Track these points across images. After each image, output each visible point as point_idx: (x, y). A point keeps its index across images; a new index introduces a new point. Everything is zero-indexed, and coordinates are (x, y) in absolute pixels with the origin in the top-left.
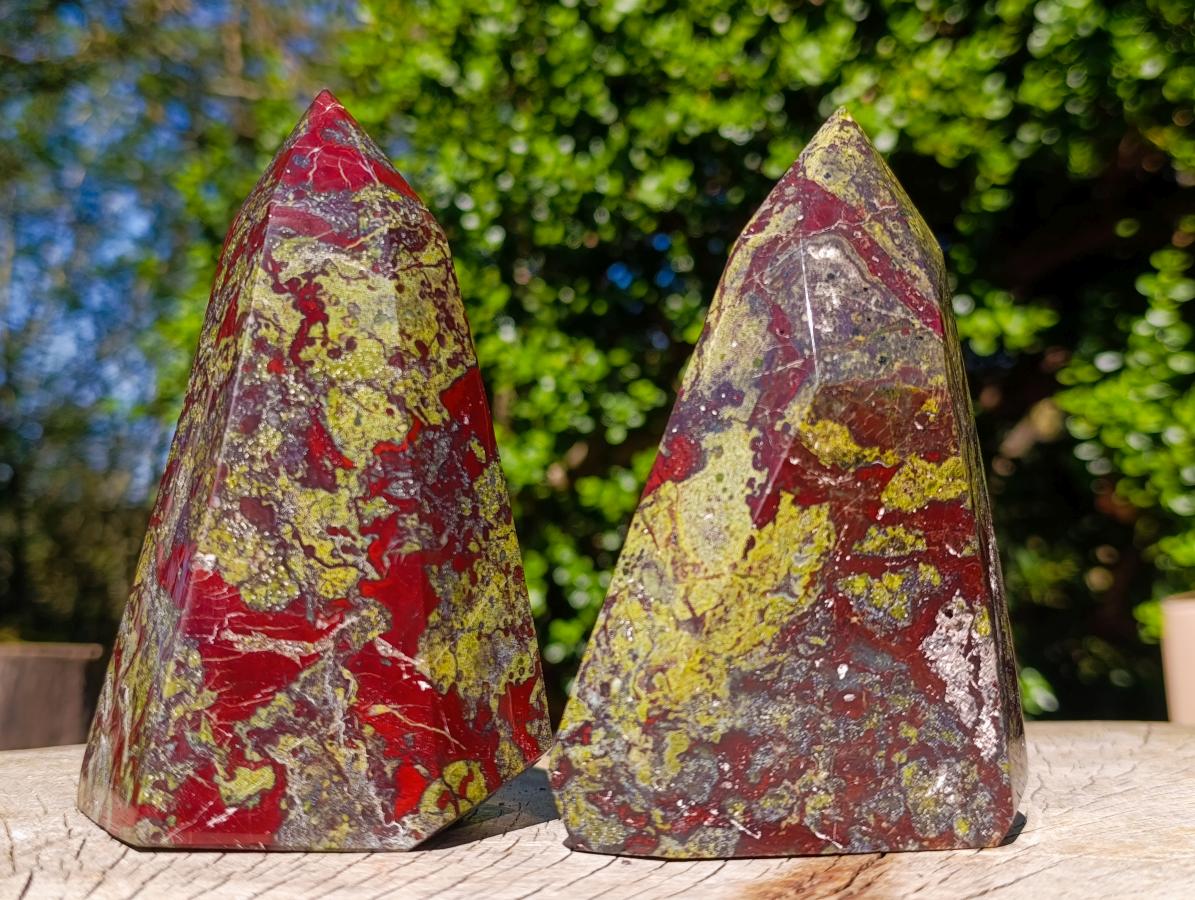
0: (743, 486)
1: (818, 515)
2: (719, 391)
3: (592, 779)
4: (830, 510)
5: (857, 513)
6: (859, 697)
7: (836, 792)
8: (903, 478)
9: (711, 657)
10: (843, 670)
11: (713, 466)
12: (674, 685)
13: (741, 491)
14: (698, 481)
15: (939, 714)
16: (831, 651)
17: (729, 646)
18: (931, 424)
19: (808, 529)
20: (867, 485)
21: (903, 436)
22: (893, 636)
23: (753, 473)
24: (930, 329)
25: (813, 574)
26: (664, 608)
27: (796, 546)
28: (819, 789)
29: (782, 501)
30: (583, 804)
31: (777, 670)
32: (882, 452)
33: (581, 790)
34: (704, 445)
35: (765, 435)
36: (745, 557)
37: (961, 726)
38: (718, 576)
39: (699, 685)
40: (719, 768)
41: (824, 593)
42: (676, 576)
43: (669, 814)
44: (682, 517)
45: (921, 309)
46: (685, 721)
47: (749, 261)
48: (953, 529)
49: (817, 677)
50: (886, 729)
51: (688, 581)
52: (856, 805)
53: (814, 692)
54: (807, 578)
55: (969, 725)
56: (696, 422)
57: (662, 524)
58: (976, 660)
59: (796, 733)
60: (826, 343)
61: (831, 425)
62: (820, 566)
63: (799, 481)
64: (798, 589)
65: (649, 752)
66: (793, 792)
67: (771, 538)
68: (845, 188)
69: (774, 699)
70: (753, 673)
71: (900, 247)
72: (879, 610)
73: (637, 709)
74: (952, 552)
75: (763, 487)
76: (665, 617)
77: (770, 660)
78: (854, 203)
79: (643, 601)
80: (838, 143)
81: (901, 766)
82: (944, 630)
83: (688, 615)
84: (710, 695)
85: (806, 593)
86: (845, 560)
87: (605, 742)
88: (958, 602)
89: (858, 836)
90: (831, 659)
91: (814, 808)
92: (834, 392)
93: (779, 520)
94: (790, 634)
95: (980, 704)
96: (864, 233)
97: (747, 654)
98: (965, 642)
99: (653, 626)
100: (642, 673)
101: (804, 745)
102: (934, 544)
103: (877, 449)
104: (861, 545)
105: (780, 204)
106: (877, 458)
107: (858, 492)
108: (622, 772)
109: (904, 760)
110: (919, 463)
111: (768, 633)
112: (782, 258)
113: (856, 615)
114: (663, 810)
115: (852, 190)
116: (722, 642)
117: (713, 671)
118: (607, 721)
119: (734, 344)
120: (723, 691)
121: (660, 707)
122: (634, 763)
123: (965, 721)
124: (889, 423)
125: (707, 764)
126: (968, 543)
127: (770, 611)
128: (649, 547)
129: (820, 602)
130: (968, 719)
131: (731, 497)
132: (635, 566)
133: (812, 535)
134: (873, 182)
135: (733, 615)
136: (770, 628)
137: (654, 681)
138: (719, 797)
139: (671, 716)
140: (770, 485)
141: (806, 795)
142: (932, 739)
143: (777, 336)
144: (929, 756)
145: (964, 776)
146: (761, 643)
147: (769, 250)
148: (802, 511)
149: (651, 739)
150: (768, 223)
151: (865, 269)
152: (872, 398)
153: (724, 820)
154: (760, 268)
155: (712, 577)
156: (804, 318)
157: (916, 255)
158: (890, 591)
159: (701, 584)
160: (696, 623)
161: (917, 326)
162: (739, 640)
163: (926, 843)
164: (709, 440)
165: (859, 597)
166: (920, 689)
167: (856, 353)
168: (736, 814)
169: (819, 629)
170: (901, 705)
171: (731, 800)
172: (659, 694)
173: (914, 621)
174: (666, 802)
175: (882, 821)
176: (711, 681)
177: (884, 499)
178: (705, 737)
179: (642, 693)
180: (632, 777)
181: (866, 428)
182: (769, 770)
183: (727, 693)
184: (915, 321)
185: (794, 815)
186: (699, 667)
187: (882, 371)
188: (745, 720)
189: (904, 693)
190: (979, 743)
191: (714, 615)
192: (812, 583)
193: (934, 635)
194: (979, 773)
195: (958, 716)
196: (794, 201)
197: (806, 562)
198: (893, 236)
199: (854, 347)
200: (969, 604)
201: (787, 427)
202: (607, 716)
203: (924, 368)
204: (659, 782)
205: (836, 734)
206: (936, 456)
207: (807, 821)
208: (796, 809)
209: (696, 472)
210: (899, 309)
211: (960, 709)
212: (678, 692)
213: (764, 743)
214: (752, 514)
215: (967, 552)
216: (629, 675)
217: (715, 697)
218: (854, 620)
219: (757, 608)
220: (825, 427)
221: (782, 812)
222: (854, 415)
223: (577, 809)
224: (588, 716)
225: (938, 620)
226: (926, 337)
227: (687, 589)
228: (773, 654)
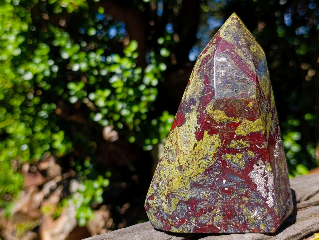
0: (194, 129)
1: (216, 137)
2: (190, 101)
3: (154, 209)
4: (219, 135)
5: (228, 136)
6: (229, 189)
7: (223, 216)
8: (242, 126)
9: (184, 177)
10: (224, 181)
11: (188, 122)
12: (174, 185)
13: (194, 130)
14: (184, 127)
15: (255, 194)
16: (221, 176)
17: (190, 175)
18: (250, 110)
19: (213, 141)
20: (230, 128)
21: (241, 113)
22: (240, 172)
23: (197, 125)
24: (252, 81)
25: (214, 154)
26: (173, 163)
27: (209, 146)
28: (218, 214)
29: (205, 133)
30: (153, 216)
31: (204, 181)
32: (235, 118)
33: (152, 212)
34: (186, 116)
35: (201, 114)
36: (194, 149)
37: (262, 198)
38: (186, 155)
39: (181, 185)
40: (188, 208)
41: (218, 159)
42: (176, 154)
43: (173, 220)
44: (179, 137)
45: (250, 75)
46: (177, 195)
47: (201, 62)
48: (258, 140)
49: (216, 183)
50: (238, 198)
51: (179, 156)
52: (229, 219)
53: (215, 187)
54: (213, 155)
55: (264, 197)
56: (184, 110)
57: (174, 139)
58: (266, 179)
59: (210, 198)
60: (219, 87)
61: (219, 111)
62: (217, 152)
63: (209, 127)
64: (210, 158)
65: (167, 203)
66: (210, 215)
67: (201, 144)
68: (230, 39)
69: (204, 189)
70: (197, 182)
71: (246, 56)
72: (235, 164)
73: (165, 191)
74: (258, 147)
75: (199, 129)
76: (173, 166)
77: (202, 178)
78: (233, 43)
79: (168, 161)
80: (230, 25)
81: (243, 208)
82: (256, 170)
83: (179, 165)
84: (184, 188)
85: (212, 159)
86: (224, 150)
87: (157, 200)
88: (260, 162)
89: (230, 228)
90: (221, 178)
91: (216, 220)
92: (220, 101)
93: (204, 139)
94: (208, 171)
95: (268, 191)
96: (235, 52)
97: (195, 177)
98: (263, 173)
99: (170, 168)
100: (167, 181)
101: (213, 202)
102: (252, 145)
103: (234, 118)
104: (229, 145)
105: (211, 45)
106: (233, 120)
107: (228, 130)
108: (161, 208)
109: (244, 207)
110: (247, 121)
111: (201, 171)
112: (209, 61)
113: (228, 165)
114: (171, 219)
115: (232, 39)
116: (188, 173)
117: (185, 181)
118: (158, 194)
119: (195, 87)
120: (188, 187)
121: (170, 191)
122: (163, 206)
123: (263, 196)
124: (237, 110)
125: (184, 207)
126: (263, 144)
127: (202, 164)
128: (171, 145)
129: (217, 162)
130: (264, 195)
131: (191, 132)
132: (167, 151)
133: (214, 143)
134: (239, 36)
135: (191, 166)
136: (202, 169)
137: (169, 183)
138: (188, 216)
139: (173, 194)
140: (201, 129)
141: (214, 216)
142: (253, 201)
143: (206, 85)
144: (252, 206)
145: (263, 212)
146: (199, 173)
147: (206, 59)
148: (211, 136)
149: (168, 200)
150: (207, 51)
151: (234, 63)
152: (232, 103)
153: (189, 222)
154: (203, 64)
155: (185, 155)
156: (213, 79)
157: (251, 58)
158: (238, 159)
159: (182, 156)
160: (180, 168)
161: (248, 80)
162: (193, 172)
163: (251, 231)
164: (187, 115)
165: (229, 160)
166: (249, 187)
167: (228, 89)
168: (193, 221)
169: (217, 169)
170: (243, 191)
171: (191, 217)
172: (170, 187)
173: (246, 167)
174: (173, 217)
175: (237, 224)
176: (185, 184)
177: (236, 132)
178: (183, 199)
179: (166, 187)
180: (163, 210)
181: (230, 111)
182: (203, 209)
183: (190, 187)
184: (248, 79)
185: (210, 222)
186: (181, 180)
187: (235, 94)
188: (195, 195)
189: (244, 188)
190: (267, 202)
191: (185, 166)
192: (214, 156)
193: (253, 171)
194: (268, 211)
195: (261, 195)
196: (215, 44)
197: (212, 151)
198: (244, 53)
199: (227, 87)
200: (264, 162)
201: (206, 112)
202: (158, 193)
203: (249, 93)
204: (170, 212)
205: (223, 199)
206: (253, 119)
207: (214, 224)
208: (211, 220)
209: (183, 124)
210: (243, 75)
211: (262, 193)
212: (175, 187)
213: (201, 201)
214: (196, 137)
215: (263, 147)
216: (163, 181)
217: (186, 188)
218: (228, 167)
219: (198, 164)
220: (217, 112)
221: (207, 221)
222: (226, 108)
223: (152, 217)
224: (153, 192)
225: (254, 167)
226: (251, 84)
227: (179, 158)
228: (203, 177)
